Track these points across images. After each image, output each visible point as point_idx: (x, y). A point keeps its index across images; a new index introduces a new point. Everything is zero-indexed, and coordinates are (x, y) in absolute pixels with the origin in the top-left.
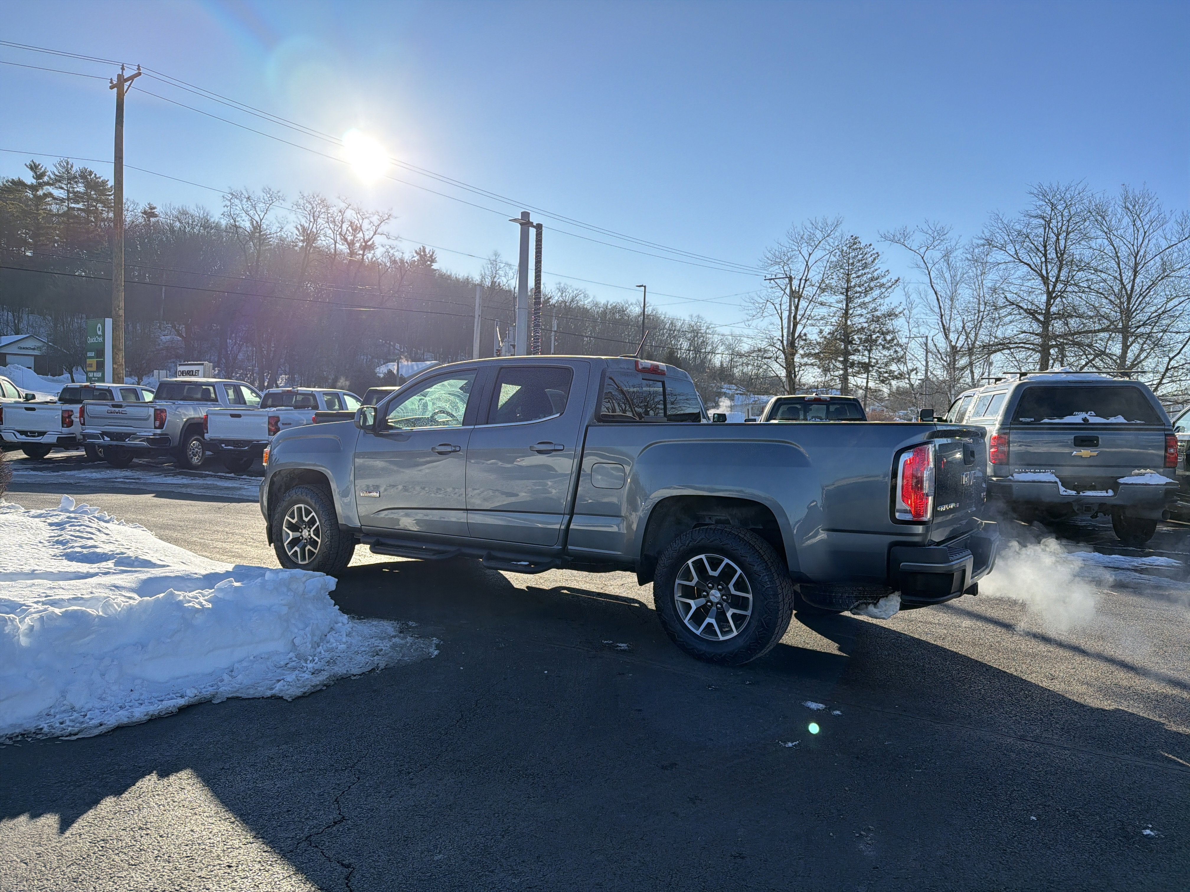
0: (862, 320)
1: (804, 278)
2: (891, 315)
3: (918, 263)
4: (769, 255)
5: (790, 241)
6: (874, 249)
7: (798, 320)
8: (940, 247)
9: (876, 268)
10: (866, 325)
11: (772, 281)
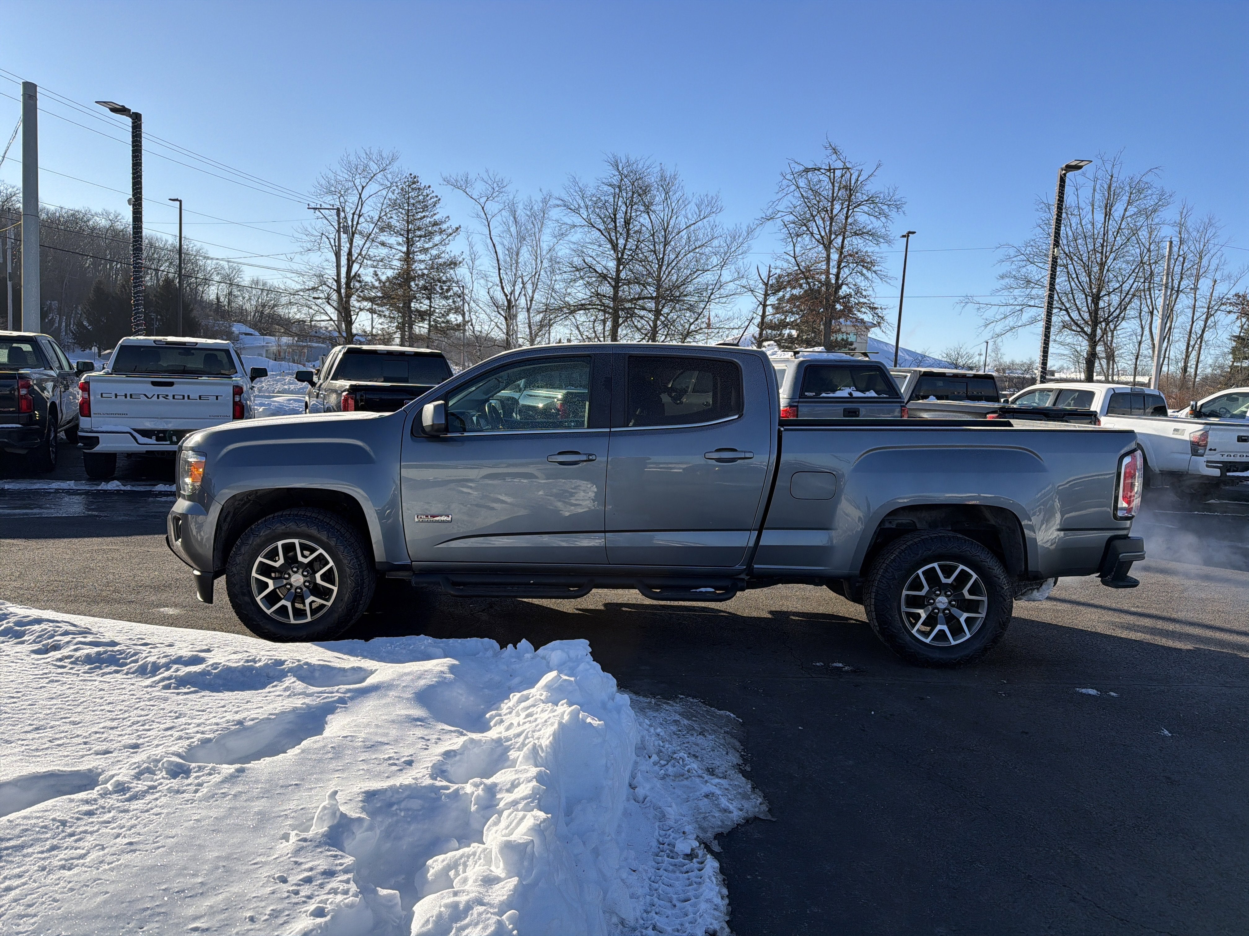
0: (422, 266)
1: (358, 212)
2: (453, 264)
3: (479, 213)
4: (323, 182)
5: (343, 169)
6: (433, 192)
7: (354, 258)
8: (498, 199)
9: (435, 212)
10: (426, 272)
11: (317, 211)
